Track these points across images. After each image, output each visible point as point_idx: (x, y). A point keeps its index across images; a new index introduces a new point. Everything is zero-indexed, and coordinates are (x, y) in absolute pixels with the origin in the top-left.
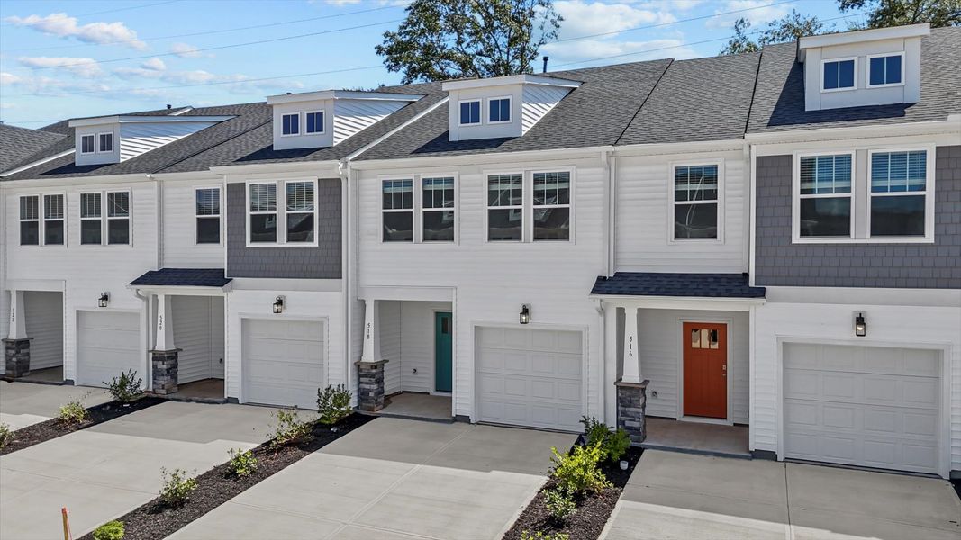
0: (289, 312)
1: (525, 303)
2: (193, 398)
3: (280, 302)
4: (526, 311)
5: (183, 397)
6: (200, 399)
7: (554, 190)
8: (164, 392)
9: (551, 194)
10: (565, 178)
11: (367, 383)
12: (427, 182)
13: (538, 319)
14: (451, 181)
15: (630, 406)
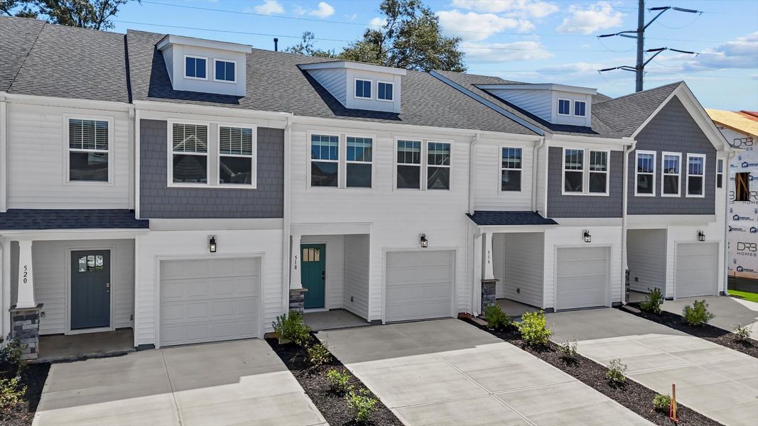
0: (223, 250)
1: (423, 233)
2: (88, 355)
3: (212, 241)
4: (423, 239)
5: (71, 357)
6: (100, 354)
7: (440, 154)
8: (34, 356)
9: (439, 157)
10: (448, 147)
11: (297, 307)
12: (350, 140)
13: (432, 244)
14: (370, 141)
15: (490, 294)
